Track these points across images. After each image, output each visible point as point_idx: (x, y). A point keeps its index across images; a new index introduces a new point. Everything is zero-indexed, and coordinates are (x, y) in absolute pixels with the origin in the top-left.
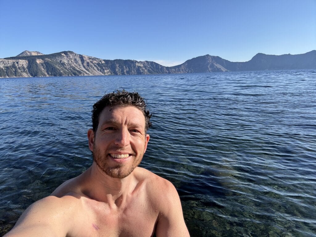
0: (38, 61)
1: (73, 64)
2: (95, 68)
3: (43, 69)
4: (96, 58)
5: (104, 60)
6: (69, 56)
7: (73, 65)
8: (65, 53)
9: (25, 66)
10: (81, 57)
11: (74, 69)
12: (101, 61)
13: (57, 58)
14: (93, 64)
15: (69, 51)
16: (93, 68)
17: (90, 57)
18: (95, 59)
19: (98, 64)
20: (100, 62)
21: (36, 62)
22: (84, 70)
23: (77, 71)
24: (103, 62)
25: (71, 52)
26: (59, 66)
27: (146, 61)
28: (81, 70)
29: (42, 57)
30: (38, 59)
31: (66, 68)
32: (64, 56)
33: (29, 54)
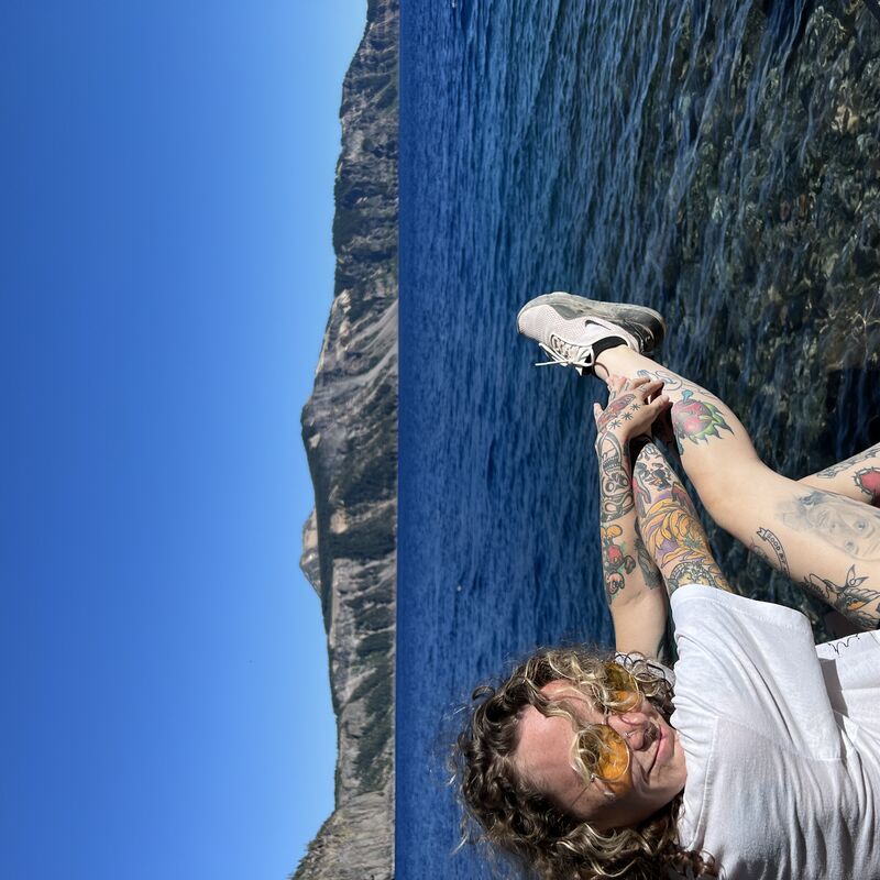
0: (340, 525)
1: (351, 409)
2: (369, 331)
3: (369, 515)
4: (329, 322)
5: (337, 292)
6: (322, 420)
7: (356, 411)
8: (308, 433)
9: (358, 569)
10: (326, 377)
11: (370, 408)
12: (341, 307)
13: (328, 464)
14: (351, 336)
15: (302, 421)
16: (366, 339)
17: (326, 343)
18: (332, 329)
19: (353, 317)
20: (346, 310)
21: (343, 534)
22: (374, 373)
23: (378, 399)
24: (344, 297)
25: (307, 413)
26: (360, 461)
27: (341, 116)
28: (375, 385)
29: (324, 513)
30: (332, 527)
31: (368, 437)
32: (321, 440)
33: (311, 557)
